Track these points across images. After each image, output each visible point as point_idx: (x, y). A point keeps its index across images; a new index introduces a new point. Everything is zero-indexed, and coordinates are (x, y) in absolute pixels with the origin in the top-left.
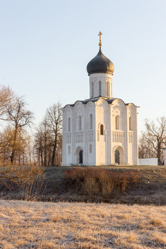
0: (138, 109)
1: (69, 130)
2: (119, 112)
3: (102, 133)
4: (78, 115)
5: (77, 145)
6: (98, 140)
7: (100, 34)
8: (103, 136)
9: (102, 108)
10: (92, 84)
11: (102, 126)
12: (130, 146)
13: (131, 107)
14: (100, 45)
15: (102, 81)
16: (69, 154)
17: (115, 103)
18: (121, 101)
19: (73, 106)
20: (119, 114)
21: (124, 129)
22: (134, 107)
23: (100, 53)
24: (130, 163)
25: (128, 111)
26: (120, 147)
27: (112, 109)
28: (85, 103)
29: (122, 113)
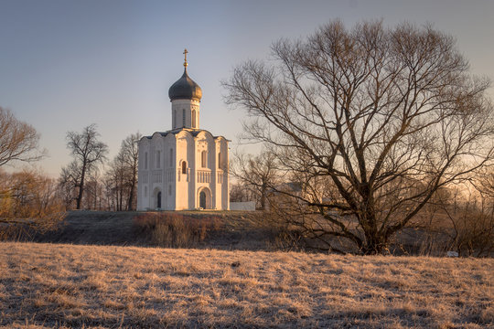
0: (229, 143)
1: (146, 168)
2: (206, 146)
3: (184, 172)
4: (157, 149)
5: (155, 185)
6: (179, 180)
7: (186, 52)
8: (186, 175)
9: (185, 142)
10: (174, 112)
11: (184, 163)
12: (218, 187)
13: (221, 142)
14: (185, 66)
15: (187, 110)
16: (146, 196)
17: (201, 136)
18: (208, 134)
19: (150, 138)
20: (206, 149)
21: (212, 166)
22: (224, 142)
23: (185, 75)
24: (219, 207)
25: (218, 146)
26: (206, 188)
27: (197, 143)
28: (164, 135)
29: (209, 147)
